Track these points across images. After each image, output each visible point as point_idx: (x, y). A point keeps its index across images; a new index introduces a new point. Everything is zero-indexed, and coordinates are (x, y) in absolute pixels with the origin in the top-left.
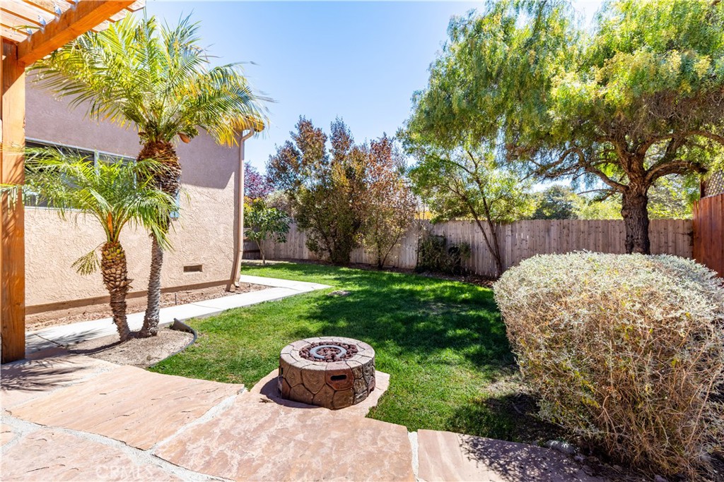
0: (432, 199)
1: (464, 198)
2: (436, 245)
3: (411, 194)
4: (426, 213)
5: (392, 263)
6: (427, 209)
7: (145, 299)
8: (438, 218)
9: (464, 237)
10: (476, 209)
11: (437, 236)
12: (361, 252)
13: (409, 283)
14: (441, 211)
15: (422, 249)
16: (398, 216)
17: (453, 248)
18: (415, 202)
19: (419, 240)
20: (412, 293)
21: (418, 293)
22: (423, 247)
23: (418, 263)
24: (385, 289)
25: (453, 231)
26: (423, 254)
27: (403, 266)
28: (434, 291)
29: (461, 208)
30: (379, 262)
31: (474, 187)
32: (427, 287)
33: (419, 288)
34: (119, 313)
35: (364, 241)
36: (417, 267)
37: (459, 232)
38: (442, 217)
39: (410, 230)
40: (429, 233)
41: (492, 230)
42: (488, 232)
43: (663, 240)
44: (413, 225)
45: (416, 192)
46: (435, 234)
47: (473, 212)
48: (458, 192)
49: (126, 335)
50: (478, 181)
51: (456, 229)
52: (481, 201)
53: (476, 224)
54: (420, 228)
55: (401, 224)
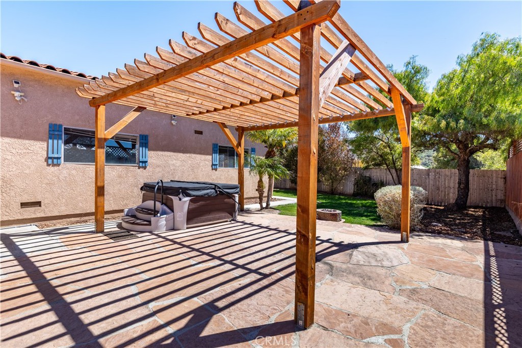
0: (363, 156)
1: (381, 156)
2: (365, 182)
3: (351, 153)
4: (360, 164)
5: (339, 191)
6: (360, 161)
7: (266, 198)
8: (366, 167)
9: (381, 177)
10: (388, 162)
11: (365, 176)
12: (321, 185)
13: (350, 200)
14: (367, 162)
15: (357, 184)
16: (343, 165)
17: (375, 183)
18: (353, 158)
19: (355, 179)
20: (351, 204)
21: (353, 203)
22: (357, 183)
23: (354, 191)
24: (338, 202)
25: (375, 174)
26: (357, 186)
27: (346, 193)
28: (362, 203)
29: (380, 161)
30: (332, 190)
31: (387, 150)
32: (359, 202)
33: (355, 202)
34: (261, 203)
35: (324, 178)
36: (354, 193)
37: (378, 174)
38: (369, 166)
39: (350, 173)
40: (361, 175)
41: (397, 174)
42: (395, 175)
43: (490, 181)
44: (352, 170)
45: (354, 152)
46: (365, 175)
47: (386, 164)
48: (378, 153)
49: (262, 208)
50: (389, 148)
51: (377, 172)
52: (391, 158)
53: (388, 170)
54: (356, 172)
55: (345, 169)
